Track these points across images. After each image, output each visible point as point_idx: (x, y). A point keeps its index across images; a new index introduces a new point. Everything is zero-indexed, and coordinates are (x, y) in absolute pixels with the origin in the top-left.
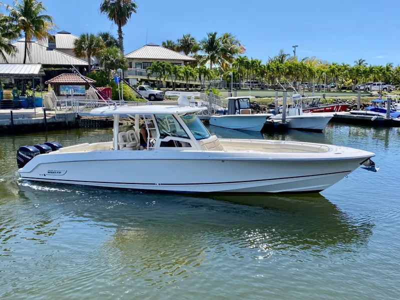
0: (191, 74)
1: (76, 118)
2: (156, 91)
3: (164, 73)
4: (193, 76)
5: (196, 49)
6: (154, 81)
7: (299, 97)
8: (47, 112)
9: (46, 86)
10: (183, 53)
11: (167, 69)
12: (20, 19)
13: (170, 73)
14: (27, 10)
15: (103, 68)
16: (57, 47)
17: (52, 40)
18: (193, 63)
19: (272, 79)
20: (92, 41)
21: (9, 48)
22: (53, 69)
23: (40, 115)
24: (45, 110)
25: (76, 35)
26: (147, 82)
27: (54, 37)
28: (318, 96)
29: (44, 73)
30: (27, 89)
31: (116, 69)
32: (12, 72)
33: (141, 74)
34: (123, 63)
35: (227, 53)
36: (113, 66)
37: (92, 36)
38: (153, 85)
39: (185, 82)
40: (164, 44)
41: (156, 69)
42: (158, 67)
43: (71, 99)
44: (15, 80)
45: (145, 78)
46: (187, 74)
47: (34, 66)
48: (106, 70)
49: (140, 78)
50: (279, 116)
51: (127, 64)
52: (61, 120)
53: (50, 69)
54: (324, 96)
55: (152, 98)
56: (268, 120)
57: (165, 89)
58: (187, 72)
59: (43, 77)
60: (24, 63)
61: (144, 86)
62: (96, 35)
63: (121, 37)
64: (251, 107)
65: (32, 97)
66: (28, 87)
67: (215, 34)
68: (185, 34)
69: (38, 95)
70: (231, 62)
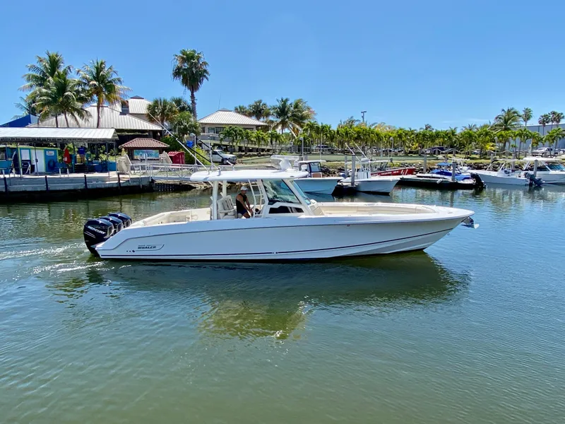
0: (263, 139)
1: (150, 182)
2: (228, 156)
3: (236, 138)
4: (265, 140)
5: (268, 115)
6: (226, 146)
7: (367, 161)
8: (121, 176)
9: (120, 151)
10: (254, 118)
11: (239, 134)
12: (91, 83)
13: (242, 138)
15: (177, 133)
16: (130, 112)
17: (125, 105)
18: (265, 128)
19: (341, 143)
21: (81, 112)
22: (127, 134)
23: (114, 179)
24: (119, 174)
25: (148, 100)
26: (219, 146)
27: (128, 102)
28: (386, 160)
29: (117, 138)
30: (101, 153)
31: (190, 134)
32: (85, 137)
33: (214, 138)
34: (196, 128)
35: (299, 119)
36: (184, 131)
37: (165, 102)
38: (226, 150)
39: (257, 146)
40: (236, 109)
41: (228, 134)
42: (231, 132)
43: (145, 164)
44: (88, 144)
45: (218, 142)
46: (259, 139)
47: (107, 131)
48: (179, 134)
49: (213, 142)
50: (349, 179)
51: (200, 129)
52: (135, 184)
53: (124, 133)
54: (391, 160)
56: (339, 183)
57: (238, 153)
58: (259, 137)
59: (116, 141)
60: (98, 127)
61: (217, 151)
62: (169, 100)
63: (193, 102)
64: (322, 171)
65: (106, 161)
66: (101, 151)
67: (287, 100)
68: (257, 100)
69: (111, 159)
70: (302, 127)
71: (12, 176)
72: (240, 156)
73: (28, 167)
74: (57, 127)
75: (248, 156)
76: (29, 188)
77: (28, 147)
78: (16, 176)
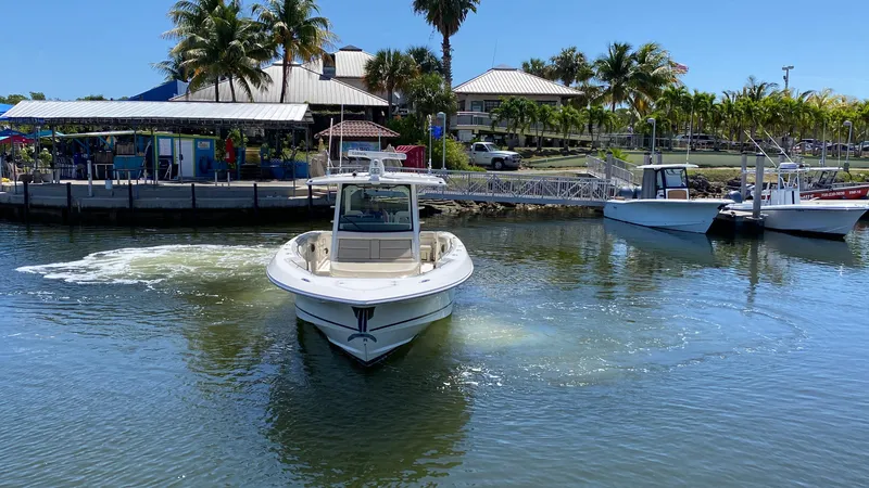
0: (573, 120)
2: (506, 153)
3: (522, 120)
4: (577, 125)
5: (586, 75)
6: (502, 134)
7: (794, 167)
9: (316, 142)
10: (560, 82)
11: (528, 113)
12: (276, 25)
13: (534, 119)
14: (289, 13)
15: (414, 112)
16: (338, 74)
17: (329, 61)
18: (578, 101)
19: (737, 131)
20: (396, 63)
21: (257, 76)
22: (329, 112)
23: (302, 192)
25: (368, 52)
26: (490, 136)
27: (333, 57)
28: (834, 167)
29: (311, 120)
30: (284, 146)
31: (436, 112)
32: (258, 118)
33: (480, 121)
34: (448, 100)
35: (649, 82)
36: (430, 107)
37: (397, 54)
38: (501, 144)
39: (561, 136)
40: (525, 65)
41: (507, 113)
42: (511, 108)
44: (266, 131)
45: (488, 128)
46: (566, 121)
47: (295, 107)
48: (418, 114)
49: (477, 128)
50: (749, 204)
51: (455, 104)
53: (324, 112)
54: (846, 168)
55: (498, 164)
56: (721, 212)
57: (523, 149)
58: (565, 116)
59: (310, 125)
60: (282, 102)
61: (484, 143)
62: (403, 52)
63: (447, 56)
64: (689, 186)
65: (291, 160)
66: (286, 143)
67: (626, 48)
68: (566, 48)
69: (301, 157)
70: (655, 99)
71: (141, 182)
72: (527, 155)
73: (168, 168)
74: (217, 101)
75: (541, 155)
76: (165, 203)
77: (171, 133)
78: (149, 182)
